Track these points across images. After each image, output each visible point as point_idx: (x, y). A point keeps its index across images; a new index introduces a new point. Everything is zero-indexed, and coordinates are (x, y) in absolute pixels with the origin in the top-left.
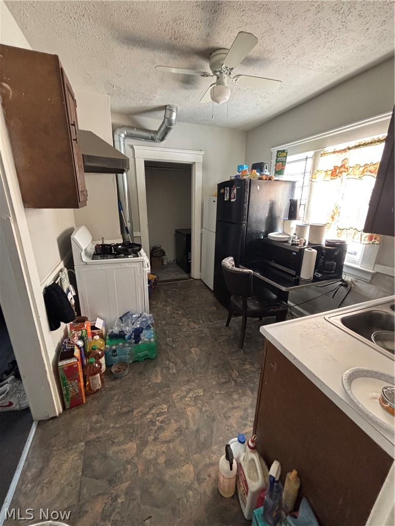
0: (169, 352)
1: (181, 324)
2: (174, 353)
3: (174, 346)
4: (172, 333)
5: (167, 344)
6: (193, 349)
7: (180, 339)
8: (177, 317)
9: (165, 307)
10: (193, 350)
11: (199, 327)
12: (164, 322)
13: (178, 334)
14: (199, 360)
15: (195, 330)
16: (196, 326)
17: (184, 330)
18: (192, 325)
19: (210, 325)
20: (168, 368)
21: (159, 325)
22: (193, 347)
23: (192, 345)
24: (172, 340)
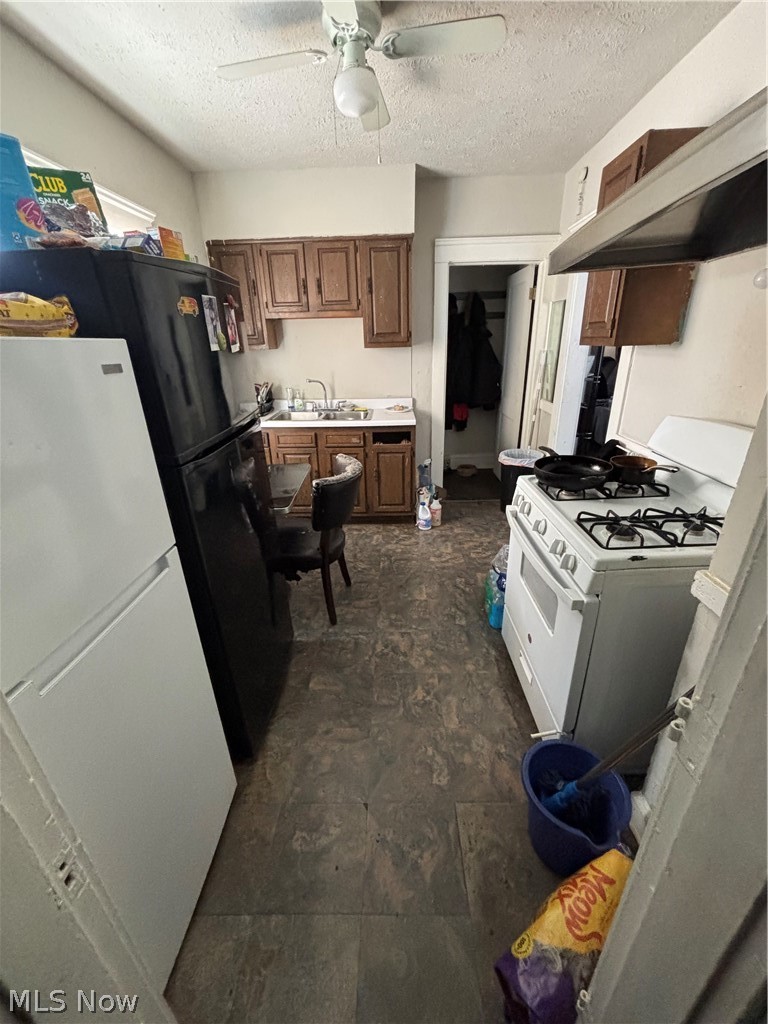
0: (463, 601)
1: (429, 653)
2: (456, 598)
3: (453, 610)
4: (454, 635)
5: (466, 614)
6: (422, 599)
7: (440, 618)
8: (432, 676)
9: (463, 732)
10: (424, 597)
11: (392, 634)
12: (470, 667)
13: (440, 629)
14: (421, 583)
15: (403, 630)
16: (396, 638)
17: (426, 636)
18: (403, 646)
19: (366, 634)
20: (467, 583)
21: (482, 663)
22: (421, 602)
23: (423, 605)
24: (455, 618)
